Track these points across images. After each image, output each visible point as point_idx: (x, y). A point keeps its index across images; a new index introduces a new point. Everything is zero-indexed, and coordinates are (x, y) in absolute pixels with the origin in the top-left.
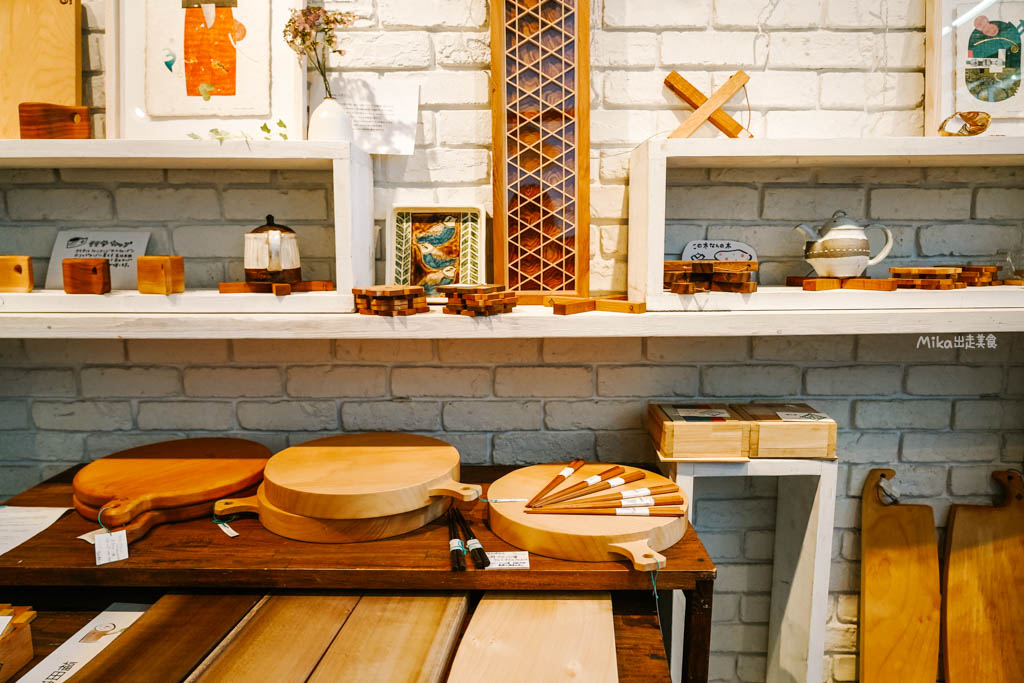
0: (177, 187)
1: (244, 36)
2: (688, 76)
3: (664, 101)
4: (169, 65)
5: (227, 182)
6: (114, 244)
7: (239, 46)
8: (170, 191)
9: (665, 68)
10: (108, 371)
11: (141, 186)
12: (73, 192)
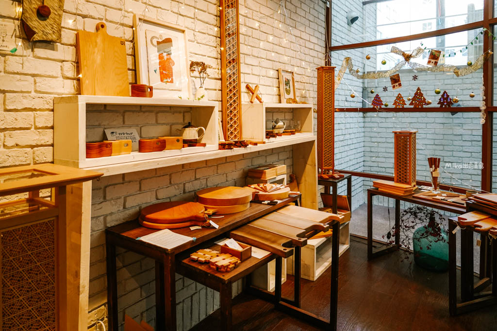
0: (144, 112)
1: (174, 64)
2: (250, 85)
3: (245, 91)
4: (155, 71)
5: (158, 110)
6: (127, 134)
7: (173, 67)
8: (142, 113)
9: (245, 83)
10: (116, 186)
11: (133, 112)
12: (111, 114)
